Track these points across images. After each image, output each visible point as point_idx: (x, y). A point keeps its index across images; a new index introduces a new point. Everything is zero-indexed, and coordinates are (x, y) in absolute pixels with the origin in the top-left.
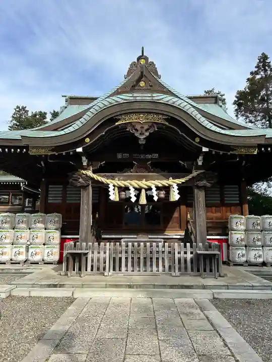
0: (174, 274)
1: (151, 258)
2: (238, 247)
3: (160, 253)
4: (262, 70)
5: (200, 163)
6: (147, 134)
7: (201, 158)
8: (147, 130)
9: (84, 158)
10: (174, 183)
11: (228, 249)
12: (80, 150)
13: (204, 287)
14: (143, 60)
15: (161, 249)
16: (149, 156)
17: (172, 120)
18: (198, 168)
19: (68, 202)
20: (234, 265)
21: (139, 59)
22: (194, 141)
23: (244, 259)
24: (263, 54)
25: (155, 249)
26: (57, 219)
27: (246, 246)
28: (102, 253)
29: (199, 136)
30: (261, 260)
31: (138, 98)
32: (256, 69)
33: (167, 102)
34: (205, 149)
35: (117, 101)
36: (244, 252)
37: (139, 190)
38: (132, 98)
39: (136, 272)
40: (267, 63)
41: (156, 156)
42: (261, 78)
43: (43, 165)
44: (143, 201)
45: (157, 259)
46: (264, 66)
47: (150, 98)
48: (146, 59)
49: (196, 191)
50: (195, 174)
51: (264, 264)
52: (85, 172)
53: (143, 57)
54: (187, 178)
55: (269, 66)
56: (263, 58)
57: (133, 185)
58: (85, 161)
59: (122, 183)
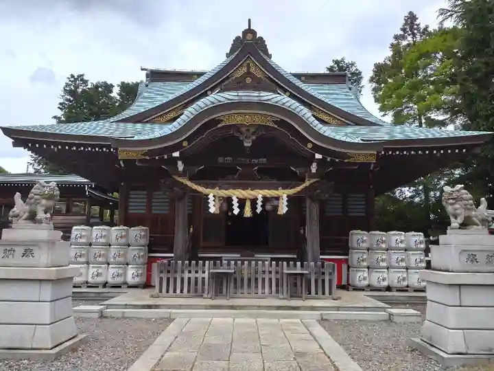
0: (282, 297)
1: (256, 279)
2: (358, 268)
3: (267, 273)
4: (409, 35)
5: (314, 171)
6: (254, 137)
7: (314, 165)
8: (253, 134)
9: (180, 163)
10: (284, 194)
11: (348, 271)
12: (176, 154)
13: (313, 308)
14: (249, 34)
15: (267, 268)
16: (256, 161)
17: (281, 123)
18: (312, 176)
19: (154, 212)
20: (354, 290)
21: (245, 33)
22: (306, 146)
23: (366, 283)
24: (411, 13)
25: (260, 268)
26: (143, 234)
27: (368, 268)
28: (200, 272)
29: (311, 142)
30: (385, 284)
31: (243, 98)
32: (402, 33)
33: (276, 102)
34: (318, 156)
35: (220, 101)
36: (366, 275)
37: (242, 203)
38: (236, 98)
39: (239, 295)
40: (416, 25)
41: (264, 160)
42: (409, 45)
43: (123, 166)
44: (248, 213)
45: (263, 280)
46: (411, 29)
47: (256, 99)
48: (254, 33)
49: (308, 202)
50: (307, 183)
51: (389, 289)
52: (181, 180)
53: (249, 31)
54: (299, 189)
55: (418, 29)
56: (411, 19)
57: (236, 194)
58: (181, 166)
59: (224, 193)
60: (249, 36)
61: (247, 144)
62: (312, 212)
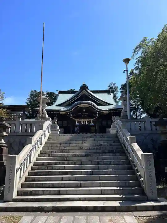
5: (97, 115)
6: (85, 109)
10: (92, 120)
12: (71, 113)
16: (86, 114)
17: (90, 107)
21: (83, 85)
22: (95, 111)
34: (98, 113)
37: (83, 122)
41: (87, 114)
48: (85, 85)
50: (96, 118)
52: (71, 118)
54: (94, 119)
57: (82, 121)
58: (71, 115)
59: (80, 120)
60: (84, 86)
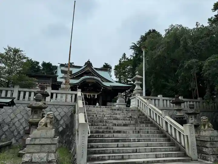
10: (96, 94)
12: (78, 86)
16: (91, 88)
17: (97, 82)
18: (101, 91)
22: (100, 86)
24: (124, 53)
34: (102, 88)
35: (87, 78)
38: (90, 77)
42: (123, 61)
44: (89, 97)
46: (124, 57)
48: (90, 62)
53: (89, 61)
54: (99, 94)
55: (126, 58)
56: (124, 55)
57: (87, 94)
59: (84, 94)
60: (89, 62)
61: (90, 85)
62: (101, 98)
